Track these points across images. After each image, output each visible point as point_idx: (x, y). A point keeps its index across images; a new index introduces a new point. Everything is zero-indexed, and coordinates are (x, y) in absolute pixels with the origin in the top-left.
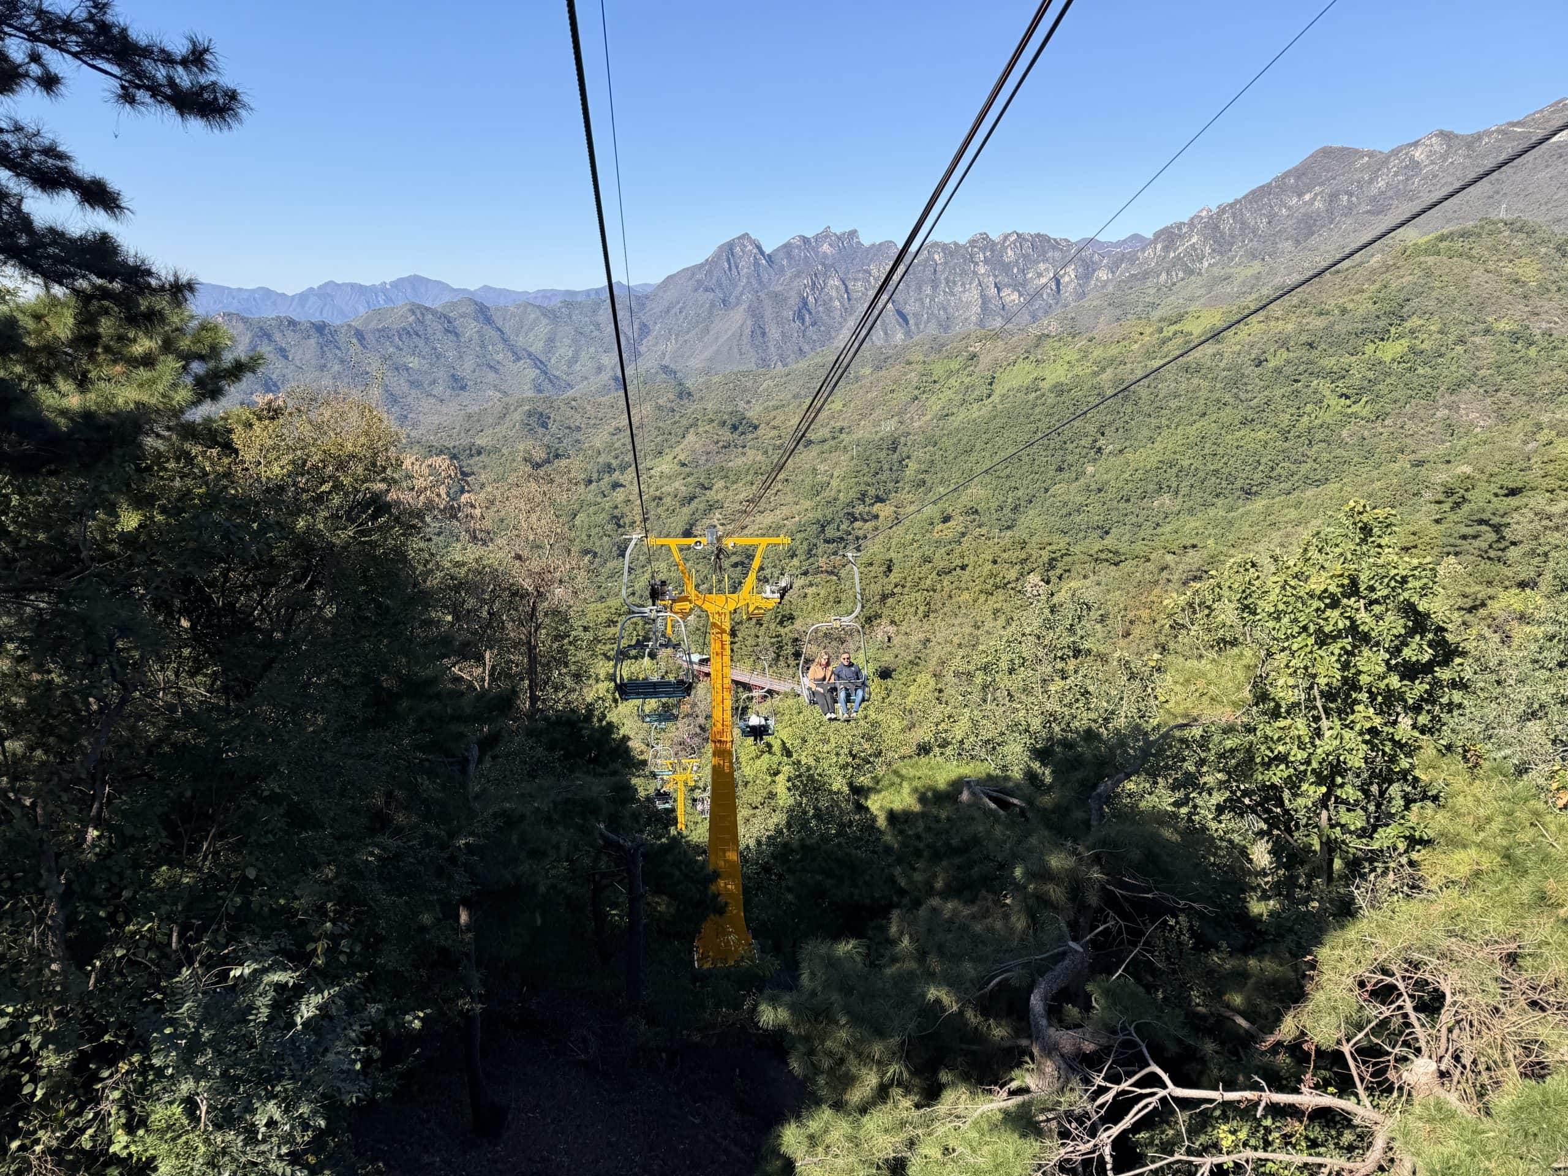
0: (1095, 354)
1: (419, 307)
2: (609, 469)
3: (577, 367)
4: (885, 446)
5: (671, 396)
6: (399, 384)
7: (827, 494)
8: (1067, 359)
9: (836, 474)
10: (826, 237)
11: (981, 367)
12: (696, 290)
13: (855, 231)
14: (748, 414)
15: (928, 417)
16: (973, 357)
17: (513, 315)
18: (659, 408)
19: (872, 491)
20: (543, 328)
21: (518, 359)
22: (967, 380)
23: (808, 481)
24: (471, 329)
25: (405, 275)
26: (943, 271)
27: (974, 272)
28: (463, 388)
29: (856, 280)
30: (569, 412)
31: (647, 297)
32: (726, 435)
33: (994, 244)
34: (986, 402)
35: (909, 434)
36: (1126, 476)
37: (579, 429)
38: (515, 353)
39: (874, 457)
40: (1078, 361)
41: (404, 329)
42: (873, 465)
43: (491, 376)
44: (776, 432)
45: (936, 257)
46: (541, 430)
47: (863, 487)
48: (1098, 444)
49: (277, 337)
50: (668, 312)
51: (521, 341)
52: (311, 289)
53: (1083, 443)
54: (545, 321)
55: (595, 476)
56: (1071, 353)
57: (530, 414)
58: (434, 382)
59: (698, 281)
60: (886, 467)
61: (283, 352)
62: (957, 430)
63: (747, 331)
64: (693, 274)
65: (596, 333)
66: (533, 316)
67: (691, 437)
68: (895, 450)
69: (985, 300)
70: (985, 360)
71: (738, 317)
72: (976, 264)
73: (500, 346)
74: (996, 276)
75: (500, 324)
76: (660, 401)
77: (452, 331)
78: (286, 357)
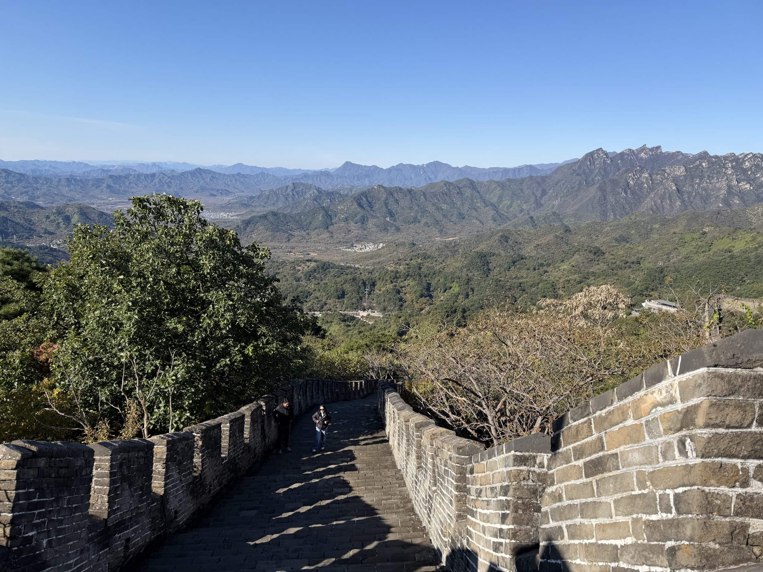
0: (759, 239)
1: (448, 182)
2: (542, 265)
3: (511, 209)
4: (658, 271)
5: (562, 231)
6: (439, 216)
7: (634, 286)
8: (746, 240)
9: (638, 279)
10: (644, 149)
11: (707, 238)
12: (572, 174)
13: (660, 146)
14: (601, 248)
15: (680, 257)
16: (704, 233)
17: (485, 186)
18: (556, 237)
19: (651, 287)
20: (498, 192)
21: (487, 206)
22: (700, 243)
23: (627, 281)
24: (468, 192)
25: (432, 161)
26: (707, 172)
27: (725, 173)
28: (463, 218)
29: (657, 174)
30: (517, 236)
31: (547, 177)
32: (592, 256)
33: (739, 159)
34: (707, 253)
35: (668, 267)
36: (750, 292)
37: (520, 243)
38: (485, 203)
39: (653, 275)
40: (750, 241)
41: (442, 192)
42: (652, 278)
43: (474, 213)
44: (613, 257)
45: (704, 164)
46: (506, 244)
47: (648, 285)
48: (744, 279)
49: (395, 195)
50: (557, 185)
51: (487, 197)
52: (393, 166)
53: (737, 278)
54: (499, 189)
55: (537, 268)
56: (749, 237)
57: (502, 236)
58: (452, 215)
59: (573, 170)
60: (658, 278)
61: (397, 201)
62: (688, 268)
63: (597, 198)
64: (572, 167)
65: (521, 194)
66: (494, 186)
67: (576, 256)
68: (662, 272)
69: (730, 187)
70: (709, 236)
71: (593, 191)
72: (727, 169)
73: (479, 200)
74: (737, 175)
75: (479, 189)
76: (557, 234)
77: (460, 193)
78: (398, 203)
